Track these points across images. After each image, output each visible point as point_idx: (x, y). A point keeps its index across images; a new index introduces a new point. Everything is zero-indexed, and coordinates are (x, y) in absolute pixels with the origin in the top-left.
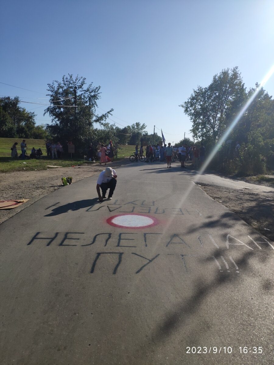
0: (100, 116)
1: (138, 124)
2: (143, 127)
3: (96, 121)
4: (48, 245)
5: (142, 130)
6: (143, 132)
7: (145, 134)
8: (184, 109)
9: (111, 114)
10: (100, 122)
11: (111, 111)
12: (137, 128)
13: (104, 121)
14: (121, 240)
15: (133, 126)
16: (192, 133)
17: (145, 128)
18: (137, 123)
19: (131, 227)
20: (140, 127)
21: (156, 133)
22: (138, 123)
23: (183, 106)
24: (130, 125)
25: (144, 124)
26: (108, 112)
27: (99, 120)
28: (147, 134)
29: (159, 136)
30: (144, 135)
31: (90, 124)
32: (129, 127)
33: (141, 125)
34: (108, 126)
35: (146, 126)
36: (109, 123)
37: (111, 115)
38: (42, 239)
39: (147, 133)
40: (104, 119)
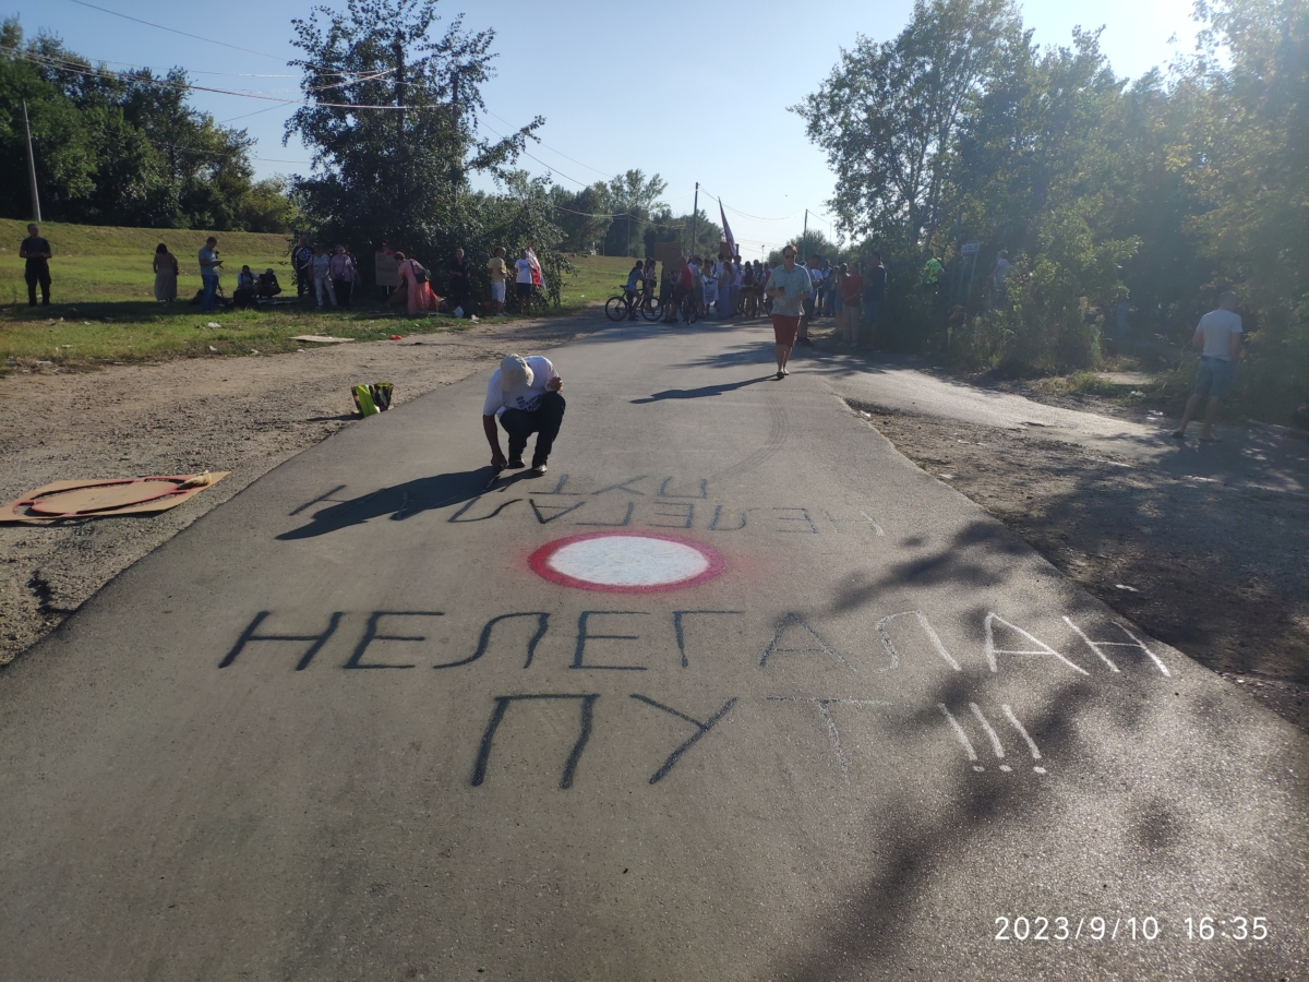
0: (492, 143)
1: (634, 178)
2: (654, 188)
3: (481, 163)
4: (302, 665)
5: (649, 197)
6: (653, 205)
7: (661, 215)
8: (805, 123)
9: (535, 138)
10: (494, 169)
11: (534, 126)
12: (631, 194)
13: (508, 162)
14: (588, 642)
15: (618, 184)
16: (835, 213)
17: (659, 192)
18: (630, 174)
19: (622, 587)
20: (643, 189)
21: (702, 213)
22: (634, 171)
23: (801, 111)
24: (607, 180)
25: (658, 176)
26: (525, 131)
27: (489, 159)
28: (666, 216)
29: (711, 221)
30: (656, 218)
31: (457, 176)
32: (600, 186)
33: (647, 181)
34: (523, 182)
35: (662, 184)
36: (526, 169)
37: (535, 141)
38: (277, 642)
39: (669, 211)
40: (511, 158)
